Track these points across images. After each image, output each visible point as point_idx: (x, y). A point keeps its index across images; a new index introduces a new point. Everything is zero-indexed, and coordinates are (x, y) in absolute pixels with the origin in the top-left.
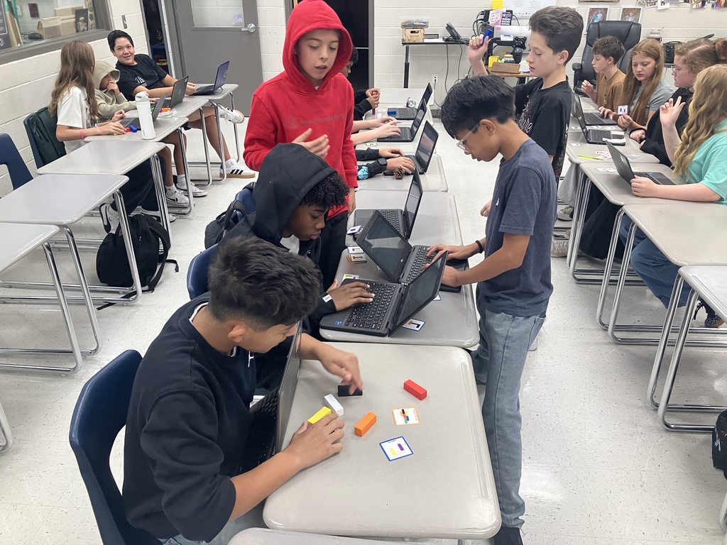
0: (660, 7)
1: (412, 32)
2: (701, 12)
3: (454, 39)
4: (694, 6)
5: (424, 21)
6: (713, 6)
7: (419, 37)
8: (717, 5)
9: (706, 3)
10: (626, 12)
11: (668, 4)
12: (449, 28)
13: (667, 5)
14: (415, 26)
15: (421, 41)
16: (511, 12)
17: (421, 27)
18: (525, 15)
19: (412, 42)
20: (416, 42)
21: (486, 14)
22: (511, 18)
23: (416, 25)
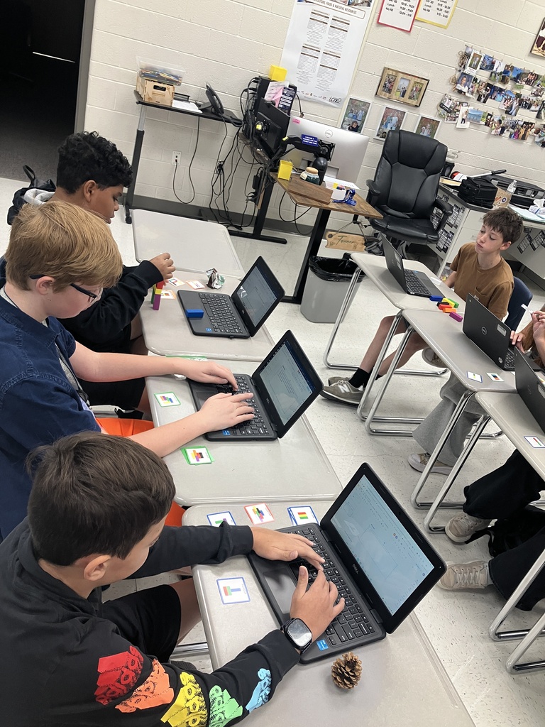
0: (459, 125)
1: (156, 87)
2: (497, 140)
3: (213, 111)
4: (493, 132)
5: (174, 73)
6: (511, 136)
7: (165, 98)
8: (515, 135)
9: (505, 131)
10: (424, 121)
11: (469, 123)
12: (210, 93)
13: (467, 125)
14: (161, 80)
15: (168, 104)
16: (295, 88)
17: (171, 82)
18: (309, 96)
19: (153, 102)
20: (162, 103)
21: (263, 84)
22: (293, 97)
23: (163, 78)
